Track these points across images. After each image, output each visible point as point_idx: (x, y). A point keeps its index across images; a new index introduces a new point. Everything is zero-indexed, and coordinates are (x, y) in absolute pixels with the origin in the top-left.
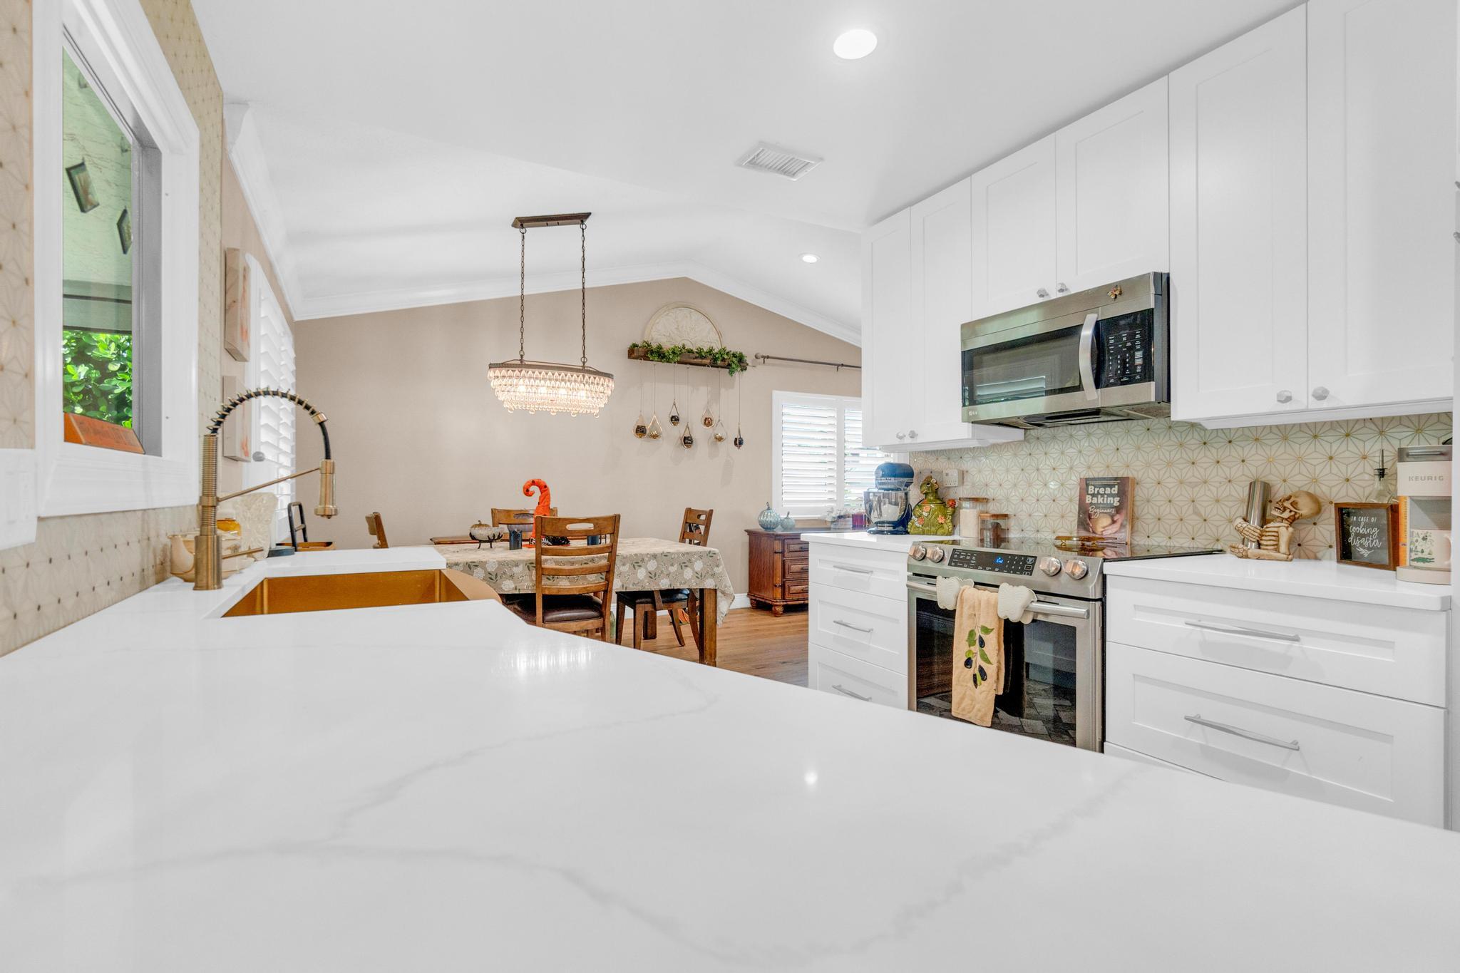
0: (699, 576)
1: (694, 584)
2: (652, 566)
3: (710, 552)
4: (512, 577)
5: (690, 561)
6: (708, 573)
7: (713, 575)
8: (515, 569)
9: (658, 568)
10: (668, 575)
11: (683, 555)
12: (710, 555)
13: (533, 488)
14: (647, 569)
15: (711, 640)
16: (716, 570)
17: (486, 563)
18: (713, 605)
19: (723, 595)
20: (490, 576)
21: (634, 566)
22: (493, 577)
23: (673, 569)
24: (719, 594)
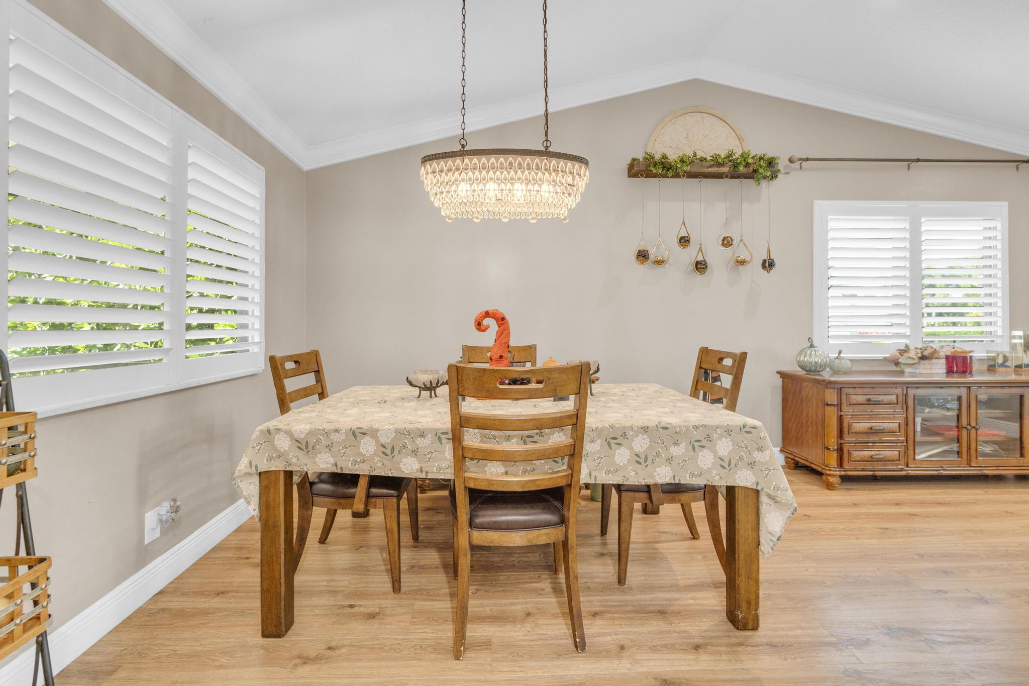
0: (725, 464)
1: (717, 478)
2: (641, 444)
3: (744, 426)
4: (415, 453)
5: (708, 438)
6: (741, 458)
7: (752, 465)
8: (420, 442)
9: (650, 447)
10: (669, 460)
11: (696, 428)
12: (747, 429)
13: (487, 321)
14: (631, 449)
15: (749, 577)
16: (757, 455)
17: (377, 430)
18: (752, 517)
19: (771, 502)
20: (384, 450)
21: (609, 444)
22: (388, 452)
23: (678, 451)
24: (764, 499)
